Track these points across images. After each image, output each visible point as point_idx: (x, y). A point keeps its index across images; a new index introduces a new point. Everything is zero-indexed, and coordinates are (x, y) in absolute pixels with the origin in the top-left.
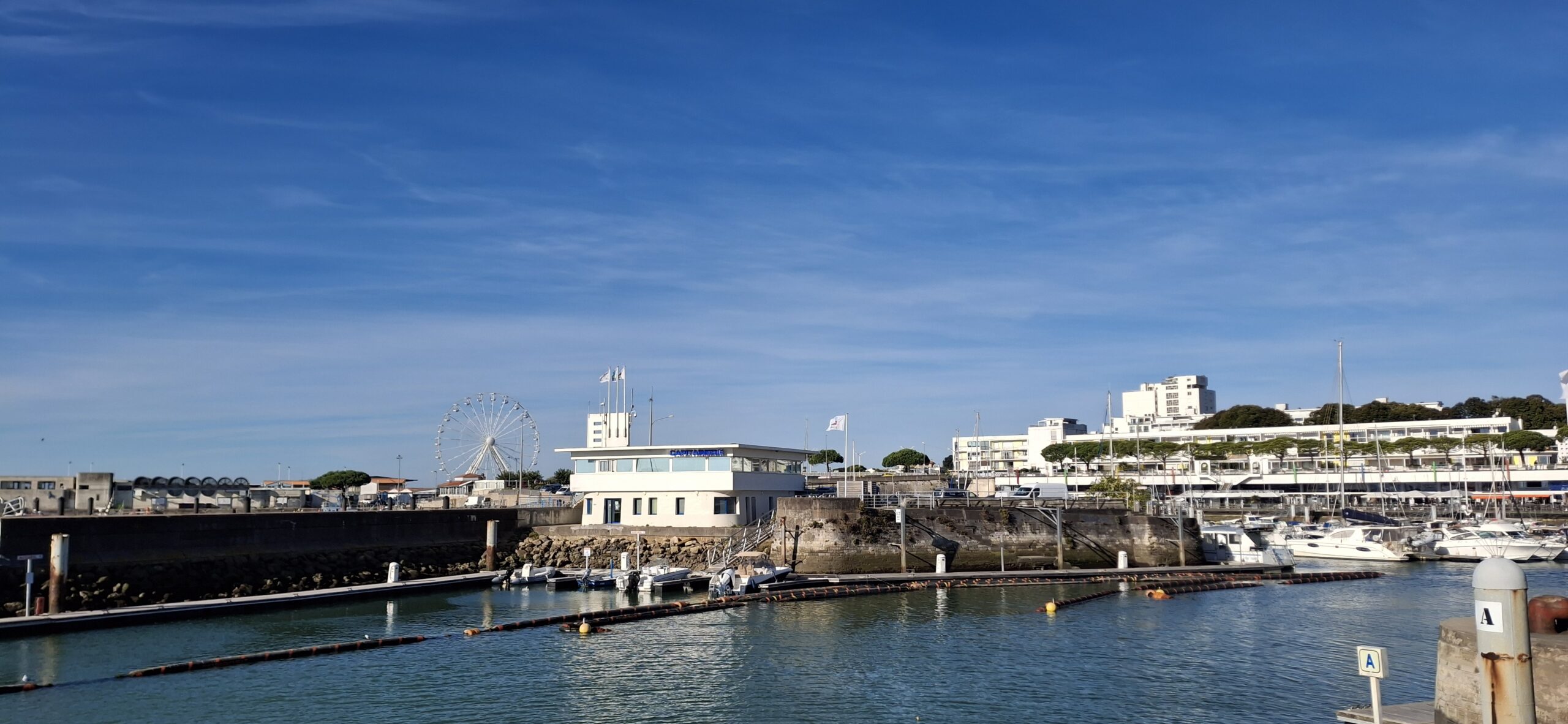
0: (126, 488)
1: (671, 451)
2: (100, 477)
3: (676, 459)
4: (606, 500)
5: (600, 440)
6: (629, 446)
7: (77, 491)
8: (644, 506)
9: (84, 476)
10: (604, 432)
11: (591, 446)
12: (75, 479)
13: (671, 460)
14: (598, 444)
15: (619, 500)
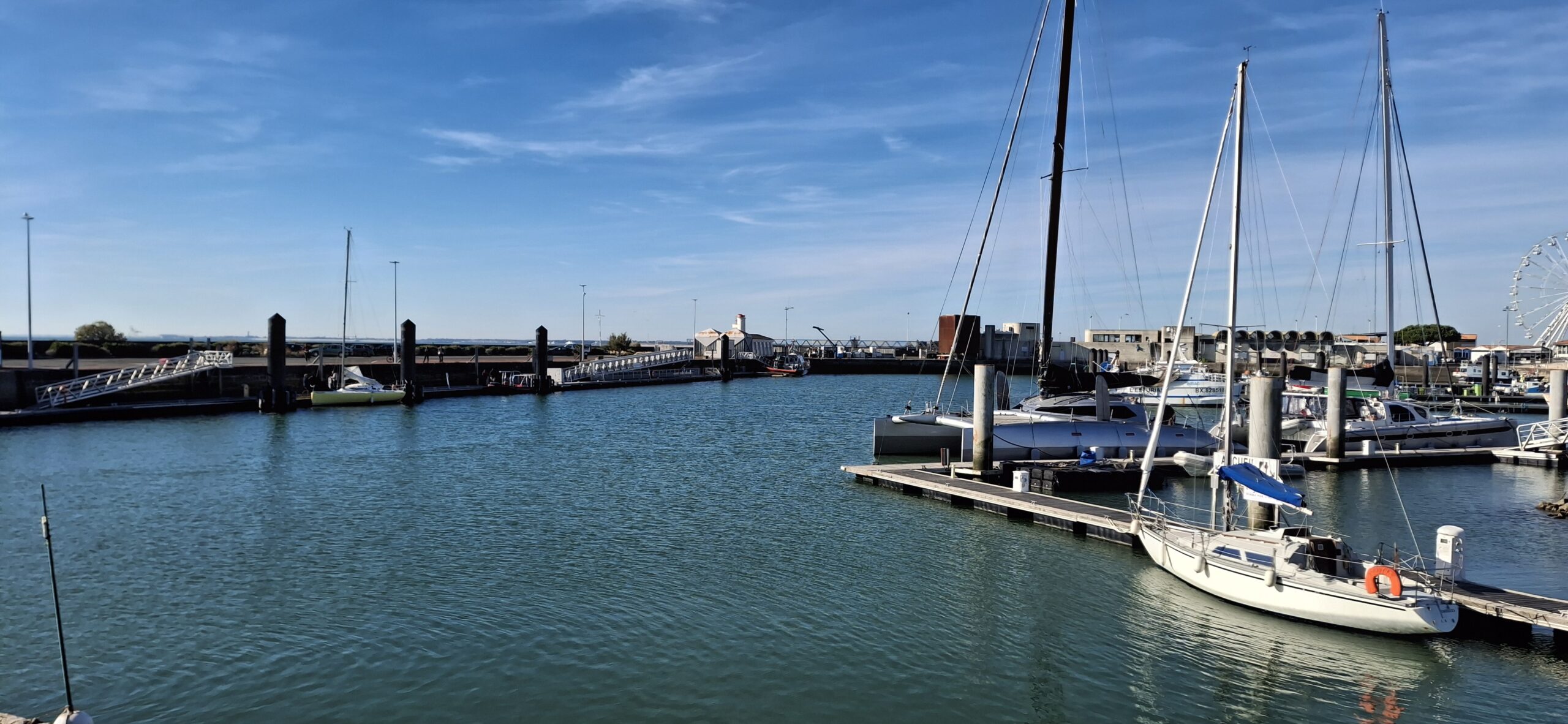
0: (1208, 341)
2: (1184, 331)
7: (1163, 344)
9: (1168, 329)
12: (1160, 333)
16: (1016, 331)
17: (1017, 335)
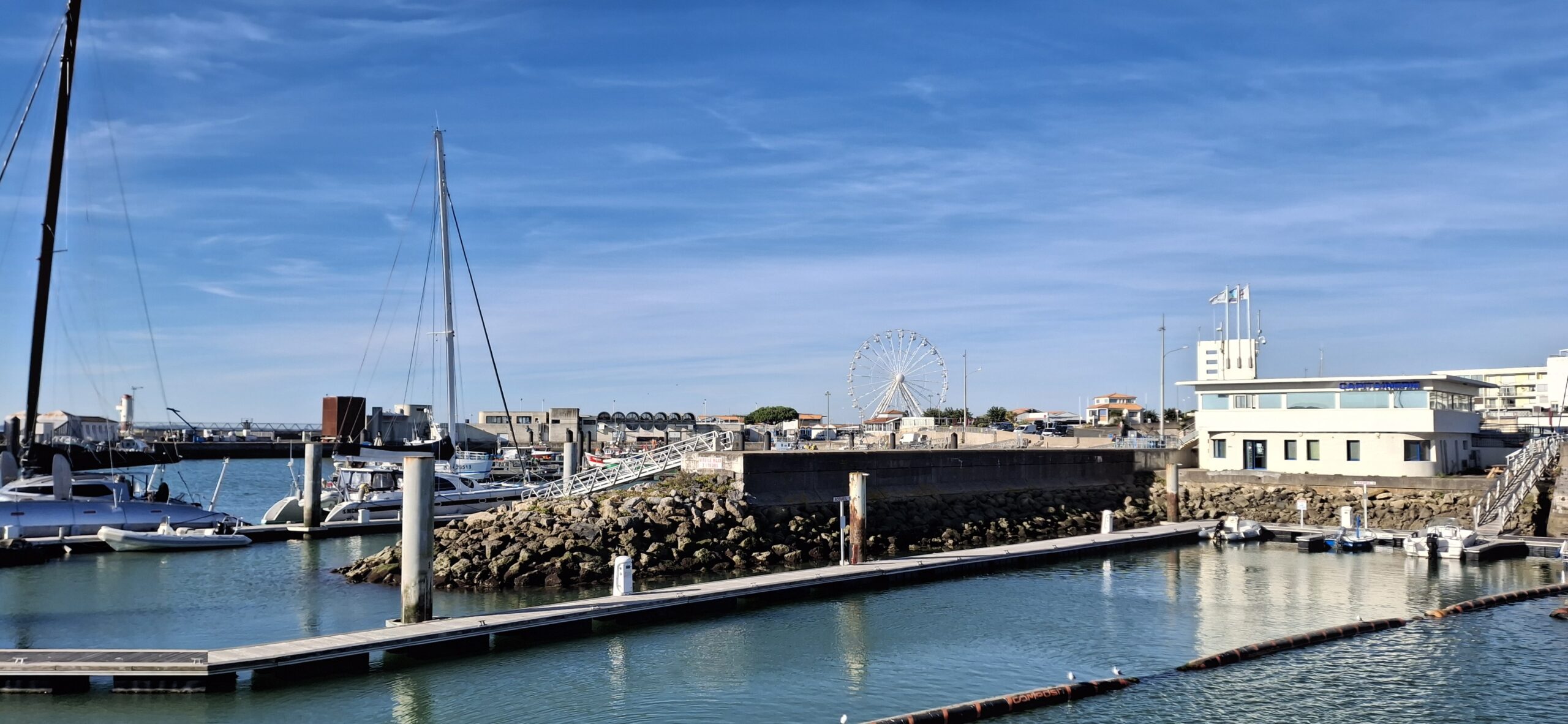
0: (590, 422)
1: (1341, 384)
2: (569, 412)
3: (1346, 394)
4: (1245, 442)
5: (1215, 372)
6: (1255, 378)
7: (550, 425)
8: (1301, 449)
9: (555, 410)
10: (1220, 362)
11: (1203, 378)
12: (548, 414)
13: (1338, 395)
14: (1212, 376)
15: (1264, 442)
16: (406, 413)
17: (407, 417)
